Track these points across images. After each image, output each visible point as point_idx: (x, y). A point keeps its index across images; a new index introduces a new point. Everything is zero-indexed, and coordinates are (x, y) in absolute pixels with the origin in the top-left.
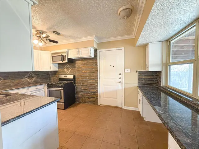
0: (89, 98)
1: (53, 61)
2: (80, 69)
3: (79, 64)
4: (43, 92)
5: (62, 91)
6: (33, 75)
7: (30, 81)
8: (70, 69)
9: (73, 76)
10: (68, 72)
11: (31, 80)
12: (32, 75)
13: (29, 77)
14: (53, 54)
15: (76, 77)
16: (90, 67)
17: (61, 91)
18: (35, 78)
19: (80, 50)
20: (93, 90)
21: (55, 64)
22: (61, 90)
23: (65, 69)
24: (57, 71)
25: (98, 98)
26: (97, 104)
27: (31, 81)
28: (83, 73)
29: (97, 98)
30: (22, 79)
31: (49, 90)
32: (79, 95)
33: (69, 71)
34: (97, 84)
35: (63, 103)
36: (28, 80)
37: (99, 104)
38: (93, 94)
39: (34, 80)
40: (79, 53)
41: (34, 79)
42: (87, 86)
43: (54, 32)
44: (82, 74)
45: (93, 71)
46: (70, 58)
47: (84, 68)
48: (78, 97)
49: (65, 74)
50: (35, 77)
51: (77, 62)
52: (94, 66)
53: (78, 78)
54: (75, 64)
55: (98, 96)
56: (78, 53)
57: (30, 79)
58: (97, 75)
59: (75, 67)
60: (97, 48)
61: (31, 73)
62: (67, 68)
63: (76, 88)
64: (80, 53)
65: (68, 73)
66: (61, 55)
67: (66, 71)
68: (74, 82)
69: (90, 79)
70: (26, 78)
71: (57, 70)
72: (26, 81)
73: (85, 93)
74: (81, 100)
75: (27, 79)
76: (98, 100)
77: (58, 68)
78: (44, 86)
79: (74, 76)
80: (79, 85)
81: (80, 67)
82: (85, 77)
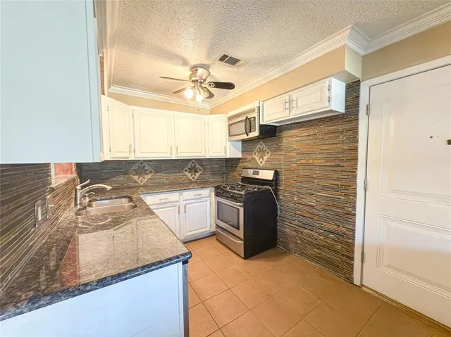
0: (319, 247)
1: (230, 136)
2: (292, 154)
3: (291, 139)
4: (208, 202)
5: (242, 210)
6: (198, 166)
7: (191, 178)
8: (268, 153)
9: (273, 172)
10: (261, 162)
11: (194, 176)
12: (195, 166)
13: (190, 170)
14: (230, 118)
15: (282, 177)
16: (326, 147)
17: (238, 210)
18: (200, 172)
19: (294, 95)
20: (334, 227)
21: (235, 143)
22: (238, 207)
23: (255, 154)
24: (240, 159)
25: (352, 259)
26: (350, 280)
27: (193, 178)
28: (302, 165)
29: (347, 257)
30: (179, 172)
31: (218, 202)
32: (286, 228)
33: (265, 158)
34: (354, 208)
35: (242, 242)
36: (189, 175)
37: (357, 281)
38: (333, 240)
39: (199, 177)
40: (290, 104)
41: (197, 175)
42: (312, 206)
43: (223, 58)
44: (301, 168)
45: (337, 162)
46: (265, 123)
47: (304, 150)
48: (284, 233)
49: (255, 166)
50: (200, 170)
51: (285, 134)
52: (343, 143)
53: (287, 180)
54: (280, 139)
55: (353, 251)
56: (287, 105)
57: (192, 175)
58: (355, 177)
59: (279, 149)
60: (358, 75)
61: (193, 163)
62: (261, 151)
63: (278, 206)
64: (294, 103)
65: (261, 165)
66: (244, 118)
67: (257, 158)
68: (276, 191)
69: (324, 186)
70: (186, 171)
71: (240, 156)
72: (185, 177)
73: (306, 226)
74: (291, 246)
75: (187, 173)
76: (352, 265)
77: (243, 152)
78: (211, 191)
79: (277, 174)
80: (288, 200)
81: (295, 149)
82: (309, 179)
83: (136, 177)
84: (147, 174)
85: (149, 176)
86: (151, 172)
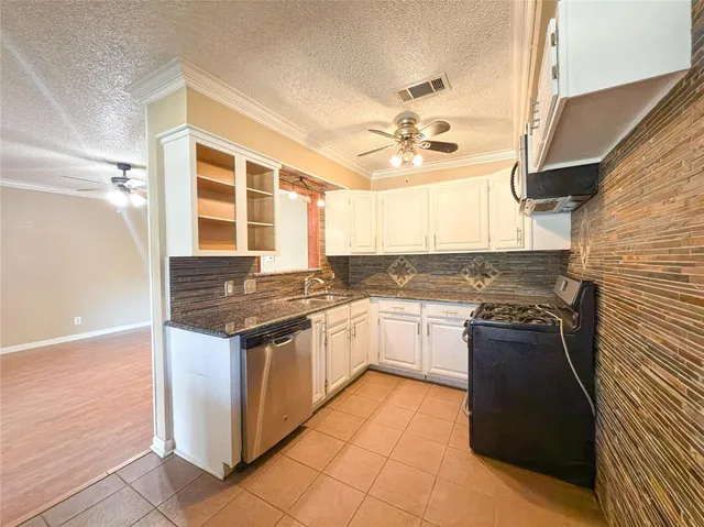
6: (488, 266)
7: (475, 286)
9: (578, 287)
11: (480, 282)
12: (483, 265)
13: (473, 273)
15: (603, 301)
18: (493, 278)
23: (580, 240)
27: (479, 286)
30: (453, 275)
36: (471, 281)
39: (491, 286)
41: (488, 281)
49: (579, 270)
50: (494, 273)
54: (602, 196)
57: (476, 281)
61: (480, 260)
65: (584, 268)
67: (582, 251)
70: (465, 273)
72: (463, 283)
75: (467, 277)
83: (395, 277)
84: (408, 274)
85: (411, 277)
86: (412, 272)
